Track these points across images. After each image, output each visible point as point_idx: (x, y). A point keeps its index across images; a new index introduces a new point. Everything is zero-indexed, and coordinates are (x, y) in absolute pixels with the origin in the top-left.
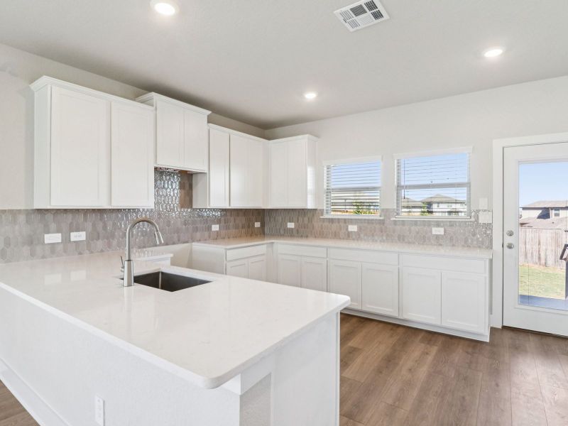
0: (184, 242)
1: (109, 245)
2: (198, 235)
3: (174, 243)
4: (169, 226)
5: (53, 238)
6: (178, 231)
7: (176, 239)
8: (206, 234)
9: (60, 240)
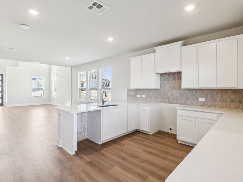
0: (180, 104)
1: (151, 100)
2: (189, 102)
3: (175, 103)
4: (172, 95)
5: (138, 96)
6: (177, 98)
7: (176, 101)
8: (195, 102)
9: (139, 97)
